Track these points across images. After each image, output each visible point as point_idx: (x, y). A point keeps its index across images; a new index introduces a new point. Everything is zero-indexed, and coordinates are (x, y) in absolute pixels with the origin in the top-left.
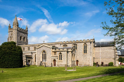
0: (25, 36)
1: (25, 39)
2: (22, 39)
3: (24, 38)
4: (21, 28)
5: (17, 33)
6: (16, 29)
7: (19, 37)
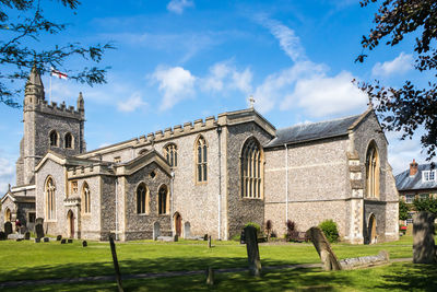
0: (70, 130)
1: (73, 139)
2: (58, 141)
3: (68, 138)
4: (54, 104)
5: (38, 123)
6: (34, 108)
7: (45, 133)
